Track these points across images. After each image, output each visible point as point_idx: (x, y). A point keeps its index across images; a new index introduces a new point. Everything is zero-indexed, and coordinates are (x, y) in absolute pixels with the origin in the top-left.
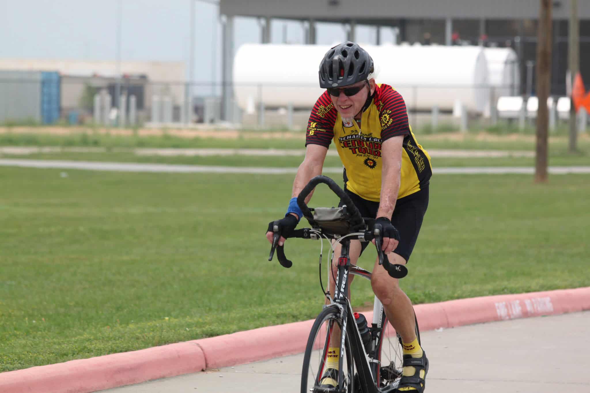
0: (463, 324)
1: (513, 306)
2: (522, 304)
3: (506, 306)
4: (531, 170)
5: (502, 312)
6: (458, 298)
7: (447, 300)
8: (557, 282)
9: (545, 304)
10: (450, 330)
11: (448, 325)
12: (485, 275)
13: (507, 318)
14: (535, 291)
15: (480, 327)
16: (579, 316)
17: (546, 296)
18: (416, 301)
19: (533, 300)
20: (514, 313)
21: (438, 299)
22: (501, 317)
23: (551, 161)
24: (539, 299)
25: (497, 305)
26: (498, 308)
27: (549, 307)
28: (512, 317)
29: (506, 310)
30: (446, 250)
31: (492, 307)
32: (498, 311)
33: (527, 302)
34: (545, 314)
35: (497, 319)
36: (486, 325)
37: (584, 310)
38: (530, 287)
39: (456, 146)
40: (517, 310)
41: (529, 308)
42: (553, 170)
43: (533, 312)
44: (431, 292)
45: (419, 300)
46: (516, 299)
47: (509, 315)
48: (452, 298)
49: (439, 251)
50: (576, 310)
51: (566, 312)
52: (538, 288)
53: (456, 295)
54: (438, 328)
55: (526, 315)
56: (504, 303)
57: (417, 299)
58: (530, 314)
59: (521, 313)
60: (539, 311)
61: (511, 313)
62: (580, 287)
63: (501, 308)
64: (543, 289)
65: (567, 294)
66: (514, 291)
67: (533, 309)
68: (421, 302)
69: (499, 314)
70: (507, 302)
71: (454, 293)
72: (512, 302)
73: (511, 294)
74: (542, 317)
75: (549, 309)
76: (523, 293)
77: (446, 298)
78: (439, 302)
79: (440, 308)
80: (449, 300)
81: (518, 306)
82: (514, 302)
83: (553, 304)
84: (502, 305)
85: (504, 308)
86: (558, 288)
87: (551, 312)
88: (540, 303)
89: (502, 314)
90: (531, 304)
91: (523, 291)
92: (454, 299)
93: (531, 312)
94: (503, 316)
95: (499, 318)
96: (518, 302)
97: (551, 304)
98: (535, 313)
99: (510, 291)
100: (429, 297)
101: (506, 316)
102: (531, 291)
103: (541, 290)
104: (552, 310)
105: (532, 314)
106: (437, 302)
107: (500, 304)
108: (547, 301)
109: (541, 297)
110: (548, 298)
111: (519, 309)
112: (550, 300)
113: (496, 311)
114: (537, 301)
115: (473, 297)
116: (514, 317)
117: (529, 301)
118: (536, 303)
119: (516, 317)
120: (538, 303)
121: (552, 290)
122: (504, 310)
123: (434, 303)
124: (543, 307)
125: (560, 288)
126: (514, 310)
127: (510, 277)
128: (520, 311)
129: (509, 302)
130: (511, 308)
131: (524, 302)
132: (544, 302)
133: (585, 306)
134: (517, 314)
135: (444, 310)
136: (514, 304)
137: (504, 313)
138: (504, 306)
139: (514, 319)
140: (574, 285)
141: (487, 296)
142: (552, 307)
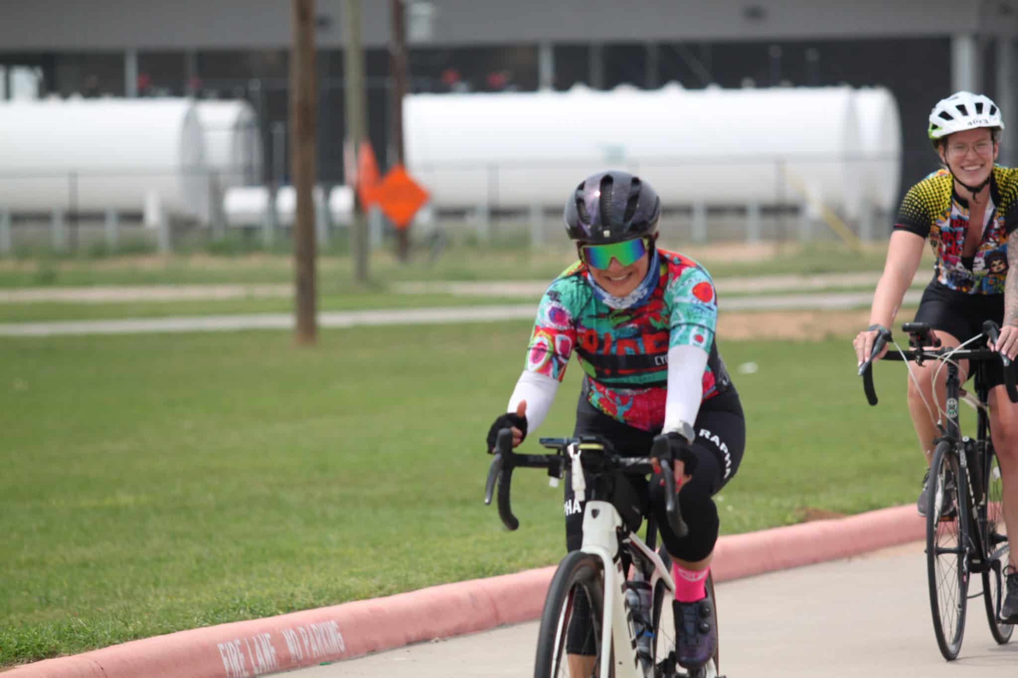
1: (257, 647)
2: (278, 641)
3: (243, 648)
4: (289, 321)
5: (233, 662)
6: (136, 637)
7: (111, 643)
8: (351, 581)
9: (326, 635)
12: (198, 561)
13: (246, 674)
14: (306, 608)
16: (400, 656)
17: (329, 619)
19: (301, 629)
20: (261, 661)
21: (91, 643)
22: (231, 673)
24: (313, 626)
25: (221, 647)
26: (225, 652)
27: (337, 642)
28: (256, 671)
29: (241, 656)
30: (125, 499)
31: (210, 653)
32: (225, 660)
33: (289, 636)
34: (328, 659)
37: (410, 643)
38: (293, 598)
40: (266, 655)
41: (293, 649)
43: (301, 657)
44: (74, 626)
45: (46, 649)
46: (263, 631)
47: (249, 668)
48: (123, 638)
49: (108, 501)
50: (394, 645)
51: (373, 650)
52: (310, 599)
53: (131, 629)
55: (287, 663)
56: (238, 642)
57: (40, 646)
58: (295, 661)
59: (274, 660)
60: (314, 653)
61: (253, 662)
62: (401, 591)
63: (232, 652)
64: (322, 601)
65: (372, 611)
66: (261, 609)
67: (300, 651)
68: (49, 653)
69: (227, 669)
70: (245, 639)
71: (126, 625)
72: (254, 638)
73: (253, 618)
74: (322, 665)
75: (336, 643)
76: (279, 614)
77: (109, 636)
78: (93, 650)
79: (95, 665)
80: (114, 644)
81: (268, 644)
82: (260, 639)
83: (343, 636)
84: (232, 646)
85: (237, 654)
86: (354, 596)
87: (342, 653)
88: (316, 635)
89: (232, 667)
90: (297, 639)
91: (281, 609)
92: (126, 641)
93: (296, 656)
94: (237, 671)
95: (228, 675)
96: (268, 636)
97: (339, 635)
98: (306, 658)
99: (250, 608)
100: (70, 639)
101: (242, 670)
102: (297, 607)
103: (317, 603)
104: (343, 648)
105: (299, 662)
106: (87, 650)
107: (230, 645)
108: (331, 630)
109: (317, 621)
110: (333, 622)
111: (270, 652)
112: (337, 626)
113: (221, 660)
114: (310, 632)
115: (169, 632)
116: (261, 671)
117: (292, 632)
118: (306, 636)
119: (266, 671)
120: (311, 635)
121: (341, 601)
122: (238, 657)
123: (79, 652)
124: (323, 643)
125: (357, 597)
126: (261, 655)
127: (250, 563)
128: (273, 655)
129: (248, 641)
130: (254, 652)
131: (282, 634)
132: (325, 634)
133: (413, 633)
134: (268, 663)
135: (102, 669)
136: (259, 643)
137: (238, 664)
138: (238, 650)
139: (260, 675)
140: (386, 589)
141: (201, 626)
142: (342, 643)
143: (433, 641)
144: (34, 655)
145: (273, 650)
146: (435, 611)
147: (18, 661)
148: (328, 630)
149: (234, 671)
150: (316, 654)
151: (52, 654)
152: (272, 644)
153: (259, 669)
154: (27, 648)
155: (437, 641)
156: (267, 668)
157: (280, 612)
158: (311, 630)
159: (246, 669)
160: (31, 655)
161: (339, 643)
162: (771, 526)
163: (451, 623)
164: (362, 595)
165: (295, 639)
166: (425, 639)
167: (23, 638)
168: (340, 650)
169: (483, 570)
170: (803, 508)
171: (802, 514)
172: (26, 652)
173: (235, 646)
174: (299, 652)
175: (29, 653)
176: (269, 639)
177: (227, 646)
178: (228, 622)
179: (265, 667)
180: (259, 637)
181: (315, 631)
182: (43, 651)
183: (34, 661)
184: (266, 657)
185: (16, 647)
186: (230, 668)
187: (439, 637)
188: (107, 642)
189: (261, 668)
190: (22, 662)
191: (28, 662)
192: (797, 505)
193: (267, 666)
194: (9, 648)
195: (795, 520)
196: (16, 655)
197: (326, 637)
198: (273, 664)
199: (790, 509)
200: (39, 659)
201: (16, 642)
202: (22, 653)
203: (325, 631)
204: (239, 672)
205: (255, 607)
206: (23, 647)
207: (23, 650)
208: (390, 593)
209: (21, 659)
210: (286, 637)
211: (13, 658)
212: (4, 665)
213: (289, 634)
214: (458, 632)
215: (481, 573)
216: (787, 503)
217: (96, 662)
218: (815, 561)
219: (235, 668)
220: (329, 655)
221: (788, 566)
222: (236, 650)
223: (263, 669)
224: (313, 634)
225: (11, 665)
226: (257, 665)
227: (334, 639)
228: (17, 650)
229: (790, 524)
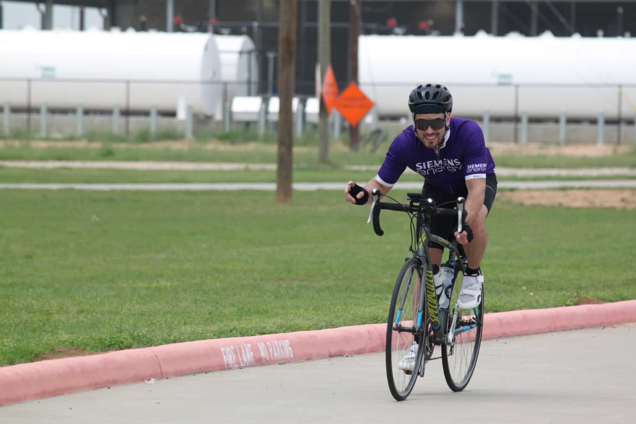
0: (180, 374)
1: (243, 351)
2: (255, 349)
3: (235, 352)
4: (273, 187)
5: (229, 359)
6: (175, 342)
7: (161, 344)
8: (299, 321)
10: (164, 381)
11: (162, 376)
12: (210, 314)
13: (236, 366)
14: (271, 333)
15: (202, 377)
16: (326, 362)
17: (285, 339)
18: (121, 345)
19: (268, 343)
20: (245, 359)
21: (149, 343)
22: (228, 365)
23: (296, 175)
24: (276, 342)
25: (223, 349)
26: (225, 354)
27: (288, 352)
28: (242, 365)
29: (234, 356)
30: (163, 283)
31: (217, 353)
32: (225, 357)
33: (261, 347)
34: (283, 362)
35: (224, 367)
36: (209, 374)
37: (331, 356)
38: (265, 328)
39: (179, 157)
40: (248, 356)
41: (263, 354)
42: (297, 186)
43: (268, 359)
44: (140, 334)
45: (125, 344)
46: (247, 343)
47: (238, 363)
48: (167, 342)
49: (155, 284)
50: (322, 357)
51: (309, 358)
52: (274, 328)
53: (172, 338)
54: (148, 380)
55: (259, 362)
56: (232, 347)
57: (122, 342)
58: (265, 361)
59: (253, 360)
60: (275, 357)
61: (240, 360)
62: (327, 327)
63: (229, 353)
64: (282, 330)
65: (309, 336)
66: (245, 333)
67: (268, 355)
68: (127, 347)
69: (225, 361)
70: (236, 346)
71: (169, 336)
72: (242, 347)
73: (241, 336)
74: (280, 364)
75: (288, 354)
76: (256, 335)
77: (160, 341)
78: (151, 347)
79: (152, 354)
80: (163, 344)
81: (249, 351)
82: (245, 347)
83: (292, 349)
84: (229, 350)
85: (232, 353)
86: (300, 329)
87: (291, 359)
88: (277, 347)
89: (229, 362)
90: (266, 349)
91: (256, 333)
92: (169, 343)
93: (265, 358)
94: (231, 363)
95: (226, 366)
96: (249, 345)
97: (290, 348)
98: (270, 360)
99: (240, 332)
100: (138, 341)
101: (234, 363)
102: (267, 332)
103: (278, 332)
104: (292, 356)
105: (267, 361)
106: (148, 346)
107: (227, 348)
108: (286, 345)
109: (278, 340)
110: (287, 341)
111: (250, 355)
112: (289, 343)
113: (222, 357)
114: (273, 345)
115: (193, 341)
116: (245, 365)
117: (263, 344)
118: (271, 348)
119: (247, 365)
120: (274, 347)
121: (293, 331)
122: (232, 356)
123: (144, 347)
124: (281, 353)
125: (302, 329)
126: (245, 357)
127: (241, 316)
128: (252, 358)
129: (238, 347)
130: (241, 354)
131: (257, 345)
132: (282, 347)
133: (333, 351)
134: (249, 361)
135: (156, 356)
136: (244, 349)
137: (232, 360)
138: (232, 352)
139: (244, 367)
140: (319, 326)
141: (211, 338)
142: (292, 352)
143: (345, 356)
144: (119, 347)
145: (252, 354)
146: (347, 340)
147: (110, 350)
148: (284, 346)
149: (229, 364)
150: (277, 358)
151: (129, 347)
152: (251, 351)
153: (244, 364)
154: (115, 343)
155: (347, 356)
156: (248, 364)
157: (257, 334)
158: (274, 344)
159: (237, 363)
160: (117, 347)
161: (290, 352)
162: (556, 306)
163: (356, 348)
164: (305, 329)
165: (264, 347)
166: (340, 354)
167: (113, 338)
168: (290, 356)
169: (377, 319)
170: (578, 296)
171: (577, 299)
172: (115, 345)
173: (230, 348)
174: (267, 357)
175: (116, 346)
176: (250, 347)
177: (227, 350)
178: (227, 337)
179: (247, 362)
180: (244, 345)
181: (276, 346)
182: (124, 345)
183: (119, 350)
184: (248, 358)
185: (109, 342)
186: (227, 361)
187: (348, 354)
188: (159, 343)
189: (245, 363)
190: (112, 350)
191: (115, 351)
192: (575, 294)
193: (248, 362)
194: (105, 343)
195: (572, 303)
196: (109, 346)
197: (283, 349)
198: (252, 361)
199: (569, 297)
200: (122, 349)
201: (109, 339)
202: (112, 345)
203: (282, 345)
204: (232, 365)
205: (243, 331)
206: (113, 343)
207: (113, 344)
208: (321, 329)
209: (112, 349)
210: (260, 347)
211: (107, 347)
212: (102, 351)
213: (261, 345)
214: (360, 352)
215: (375, 321)
216: (569, 294)
217: (153, 352)
218: (582, 327)
219: (230, 361)
220: (284, 359)
221: (565, 329)
222: (231, 351)
223: (246, 364)
224: (276, 347)
225: (106, 352)
226: (243, 361)
227: (287, 351)
228: (109, 343)
229: (570, 305)
